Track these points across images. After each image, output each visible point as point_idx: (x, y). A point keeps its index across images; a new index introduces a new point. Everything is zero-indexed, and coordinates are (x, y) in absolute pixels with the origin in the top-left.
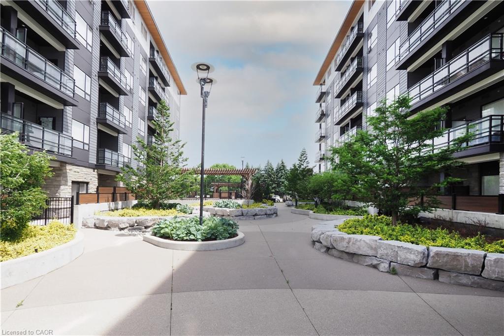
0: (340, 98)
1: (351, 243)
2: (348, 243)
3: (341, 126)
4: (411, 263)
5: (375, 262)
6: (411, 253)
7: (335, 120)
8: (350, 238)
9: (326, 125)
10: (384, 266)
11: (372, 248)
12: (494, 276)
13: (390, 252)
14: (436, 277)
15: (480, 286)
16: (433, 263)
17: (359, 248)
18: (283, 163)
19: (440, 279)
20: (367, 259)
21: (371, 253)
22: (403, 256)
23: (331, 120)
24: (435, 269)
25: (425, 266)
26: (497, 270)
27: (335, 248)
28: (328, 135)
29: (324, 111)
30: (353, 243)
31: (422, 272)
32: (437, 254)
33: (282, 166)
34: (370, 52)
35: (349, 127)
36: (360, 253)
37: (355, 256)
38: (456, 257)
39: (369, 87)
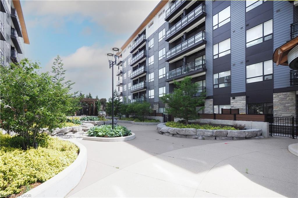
0: (132, 66)
1: (186, 131)
2: (185, 131)
3: (133, 80)
4: (209, 135)
5: (196, 137)
6: (209, 132)
7: (129, 76)
8: (186, 130)
9: (123, 78)
10: (200, 138)
11: (194, 132)
12: (230, 136)
13: (201, 133)
14: (216, 139)
15: (227, 139)
16: (215, 134)
17: (190, 133)
18: (90, 95)
19: (217, 139)
20: (193, 136)
21: (194, 134)
22: (206, 133)
23: (127, 76)
24: (215, 136)
25: (213, 136)
26: (231, 134)
27: (178, 134)
28: (125, 83)
29: (122, 71)
30: (187, 131)
31: (212, 138)
32: (217, 132)
33: (90, 96)
34: (150, 49)
35: (138, 81)
36: (190, 134)
37: (187, 136)
38: (221, 132)
39: (149, 65)
